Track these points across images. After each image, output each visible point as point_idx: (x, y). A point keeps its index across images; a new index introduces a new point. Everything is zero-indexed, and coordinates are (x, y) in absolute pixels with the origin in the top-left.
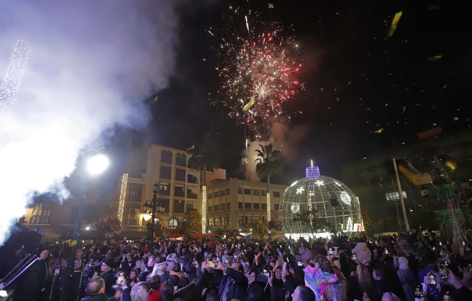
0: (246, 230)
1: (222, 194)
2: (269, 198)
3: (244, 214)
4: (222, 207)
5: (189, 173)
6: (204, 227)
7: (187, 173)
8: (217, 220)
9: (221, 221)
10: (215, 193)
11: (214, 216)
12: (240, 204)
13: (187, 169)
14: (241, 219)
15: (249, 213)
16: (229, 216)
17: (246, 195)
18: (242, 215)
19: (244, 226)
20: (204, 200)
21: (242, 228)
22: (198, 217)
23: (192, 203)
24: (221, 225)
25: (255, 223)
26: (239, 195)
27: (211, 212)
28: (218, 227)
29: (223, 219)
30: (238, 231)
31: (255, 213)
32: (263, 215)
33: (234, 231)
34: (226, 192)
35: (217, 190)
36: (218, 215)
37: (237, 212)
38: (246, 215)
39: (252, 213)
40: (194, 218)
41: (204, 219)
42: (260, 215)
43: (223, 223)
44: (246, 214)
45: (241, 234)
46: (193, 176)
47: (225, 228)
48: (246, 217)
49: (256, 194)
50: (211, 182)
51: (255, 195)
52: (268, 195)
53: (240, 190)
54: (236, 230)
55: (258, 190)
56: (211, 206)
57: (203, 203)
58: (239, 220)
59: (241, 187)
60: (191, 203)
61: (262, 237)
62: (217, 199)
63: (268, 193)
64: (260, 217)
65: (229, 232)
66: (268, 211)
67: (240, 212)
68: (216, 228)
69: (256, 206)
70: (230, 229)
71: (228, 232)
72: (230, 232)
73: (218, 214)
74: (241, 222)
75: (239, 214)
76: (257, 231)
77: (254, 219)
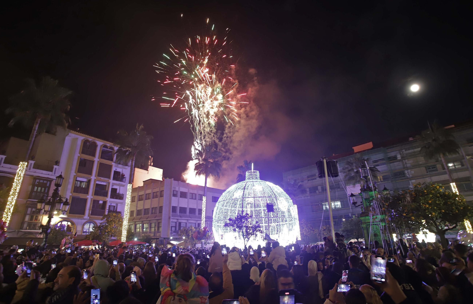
0: (178, 238)
1: (155, 196)
2: (205, 202)
3: (177, 219)
4: (154, 211)
5: (116, 169)
6: (124, 233)
7: (114, 169)
8: (145, 226)
9: (151, 227)
10: (146, 194)
11: (143, 221)
12: (174, 209)
13: (113, 164)
14: (174, 225)
15: (183, 218)
16: (159, 221)
17: (181, 199)
18: (175, 221)
19: (176, 234)
20: (128, 200)
21: (174, 235)
22: (119, 221)
23: (117, 205)
24: (150, 232)
25: (188, 230)
26: (173, 198)
27: (139, 216)
28: (146, 234)
29: (153, 225)
30: (169, 239)
31: (190, 219)
32: (199, 222)
33: (164, 238)
34: (158, 194)
35: (149, 191)
36: (148, 219)
37: (170, 217)
38: (180, 220)
39: (186, 219)
40: (114, 221)
41: (125, 223)
42: (195, 221)
43: (153, 230)
44: (180, 219)
45: (172, 242)
46: (121, 173)
47: (154, 235)
48: (180, 223)
49: (193, 198)
50: (143, 182)
51: (192, 199)
52: (204, 199)
53: (175, 193)
54: (166, 238)
55: (196, 194)
56: (140, 210)
57: (126, 204)
58: (171, 226)
59: (177, 190)
60: (115, 205)
61: (195, 245)
62: (148, 201)
63: (205, 196)
64: (196, 223)
65: (159, 240)
66: (202, 217)
67: (172, 218)
68: (143, 235)
69: (192, 211)
70: (160, 236)
71: (157, 240)
72: (160, 240)
73: (147, 219)
74: (173, 229)
75: (172, 219)
76: (188, 238)
77: (188, 225)
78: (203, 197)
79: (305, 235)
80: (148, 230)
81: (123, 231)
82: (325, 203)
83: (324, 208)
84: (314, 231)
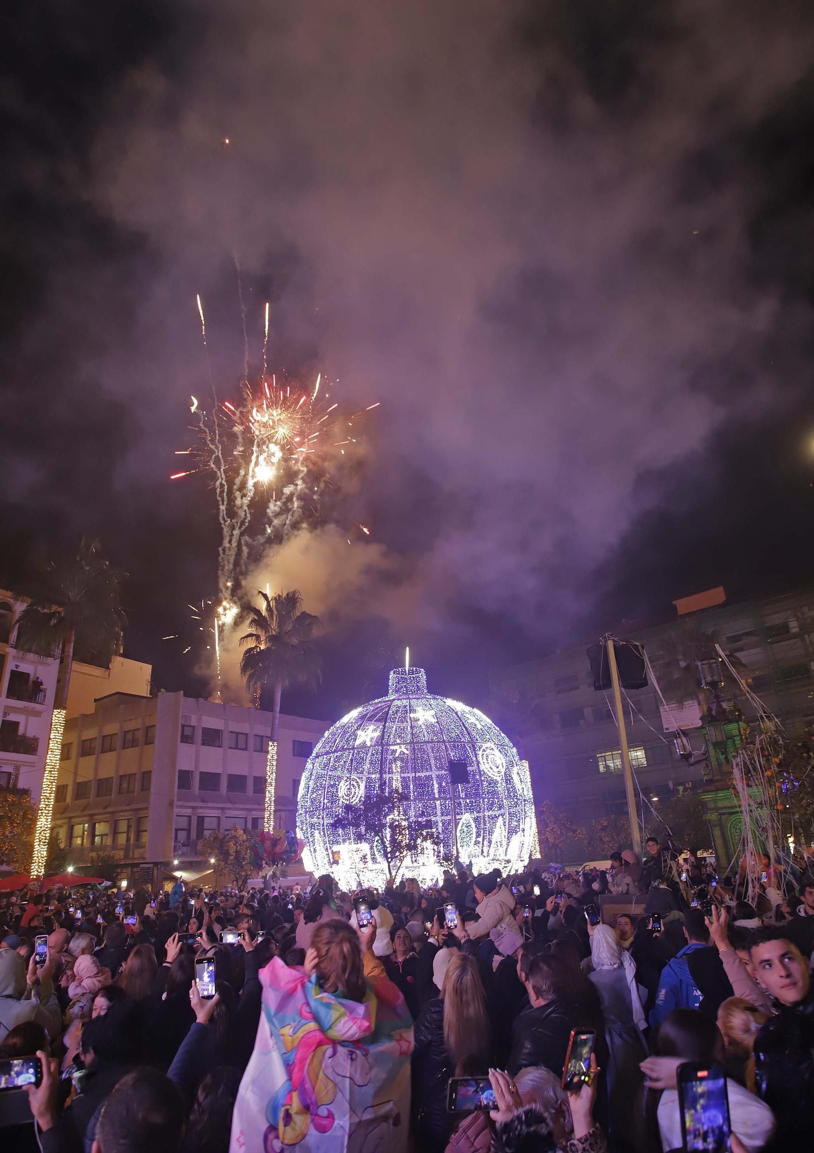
0: (196, 862)
1: (129, 741)
2: (275, 757)
3: (194, 808)
4: (125, 785)
5: (17, 666)
6: (40, 852)
7: (10, 666)
8: (100, 828)
9: (115, 832)
10: (104, 737)
11: (91, 816)
12: (185, 778)
13: (11, 652)
14: (185, 826)
15: (210, 805)
16: (142, 814)
17: (205, 749)
18: (188, 811)
19: (189, 849)
20: (53, 757)
21: (183, 855)
22: (24, 817)
23: (17, 768)
24: (114, 846)
25: (224, 838)
26: (183, 748)
27: (84, 801)
28: (100, 853)
29: (123, 826)
30: (168, 865)
31: (229, 805)
32: (255, 814)
33: (155, 864)
34: (140, 735)
35: (112, 728)
36: (109, 810)
37: (173, 801)
38: (201, 811)
39: (220, 805)
40: (10, 818)
41: (44, 823)
42: (244, 812)
43: (122, 839)
44: (201, 808)
45: (178, 874)
46: (32, 678)
47: (126, 856)
48: (201, 819)
49: (239, 747)
50: (96, 700)
51: (237, 748)
52: (273, 749)
53: (188, 731)
54: (161, 863)
55: (246, 734)
56: (86, 782)
57: (48, 768)
58: (174, 827)
59: (193, 722)
60: (10, 769)
61: (245, 882)
62: (111, 757)
63: (273, 741)
64: (246, 818)
65: (139, 869)
66: (267, 799)
67: (180, 803)
68: (94, 855)
69: (237, 782)
70: (144, 858)
71: (135, 870)
72: (143, 869)
73: (106, 808)
74: (182, 835)
75: (179, 807)
76: (227, 863)
77: (226, 824)
78: (270, 743)
79: (551, 845)
80: (108, 841)
81: (37, 847)
82: (603, 755)
83: (602, 769)
84: (574, 832)
